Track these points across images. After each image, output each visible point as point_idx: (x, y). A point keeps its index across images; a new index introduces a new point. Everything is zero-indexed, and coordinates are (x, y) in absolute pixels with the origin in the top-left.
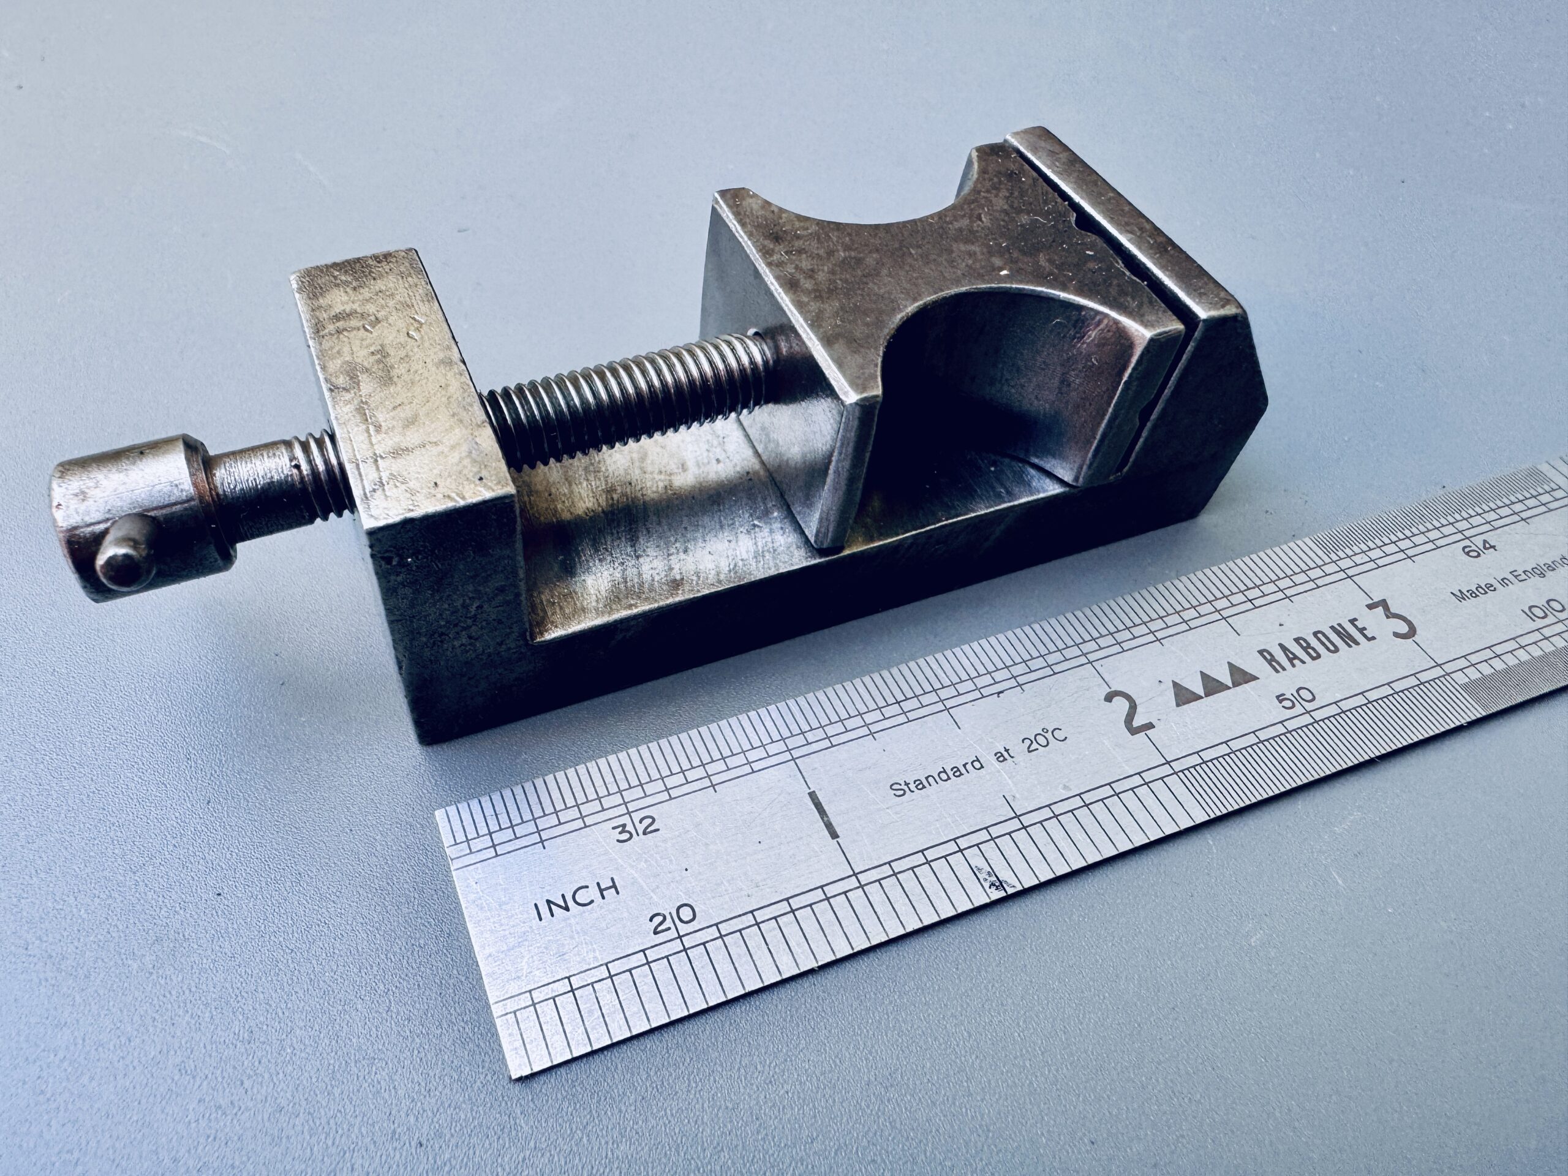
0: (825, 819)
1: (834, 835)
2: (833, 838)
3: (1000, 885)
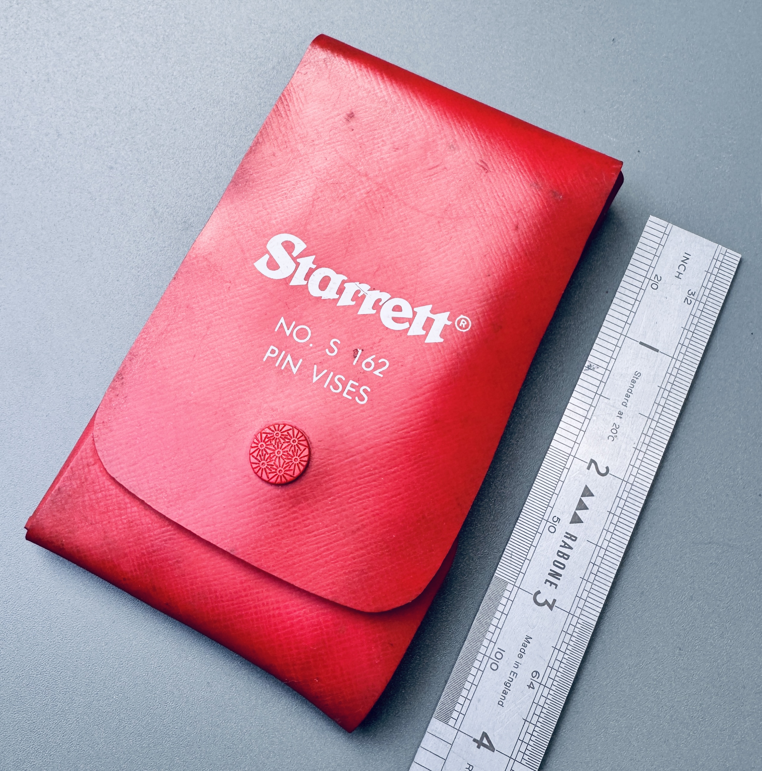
0: (648, 346)
2: (641, 342)
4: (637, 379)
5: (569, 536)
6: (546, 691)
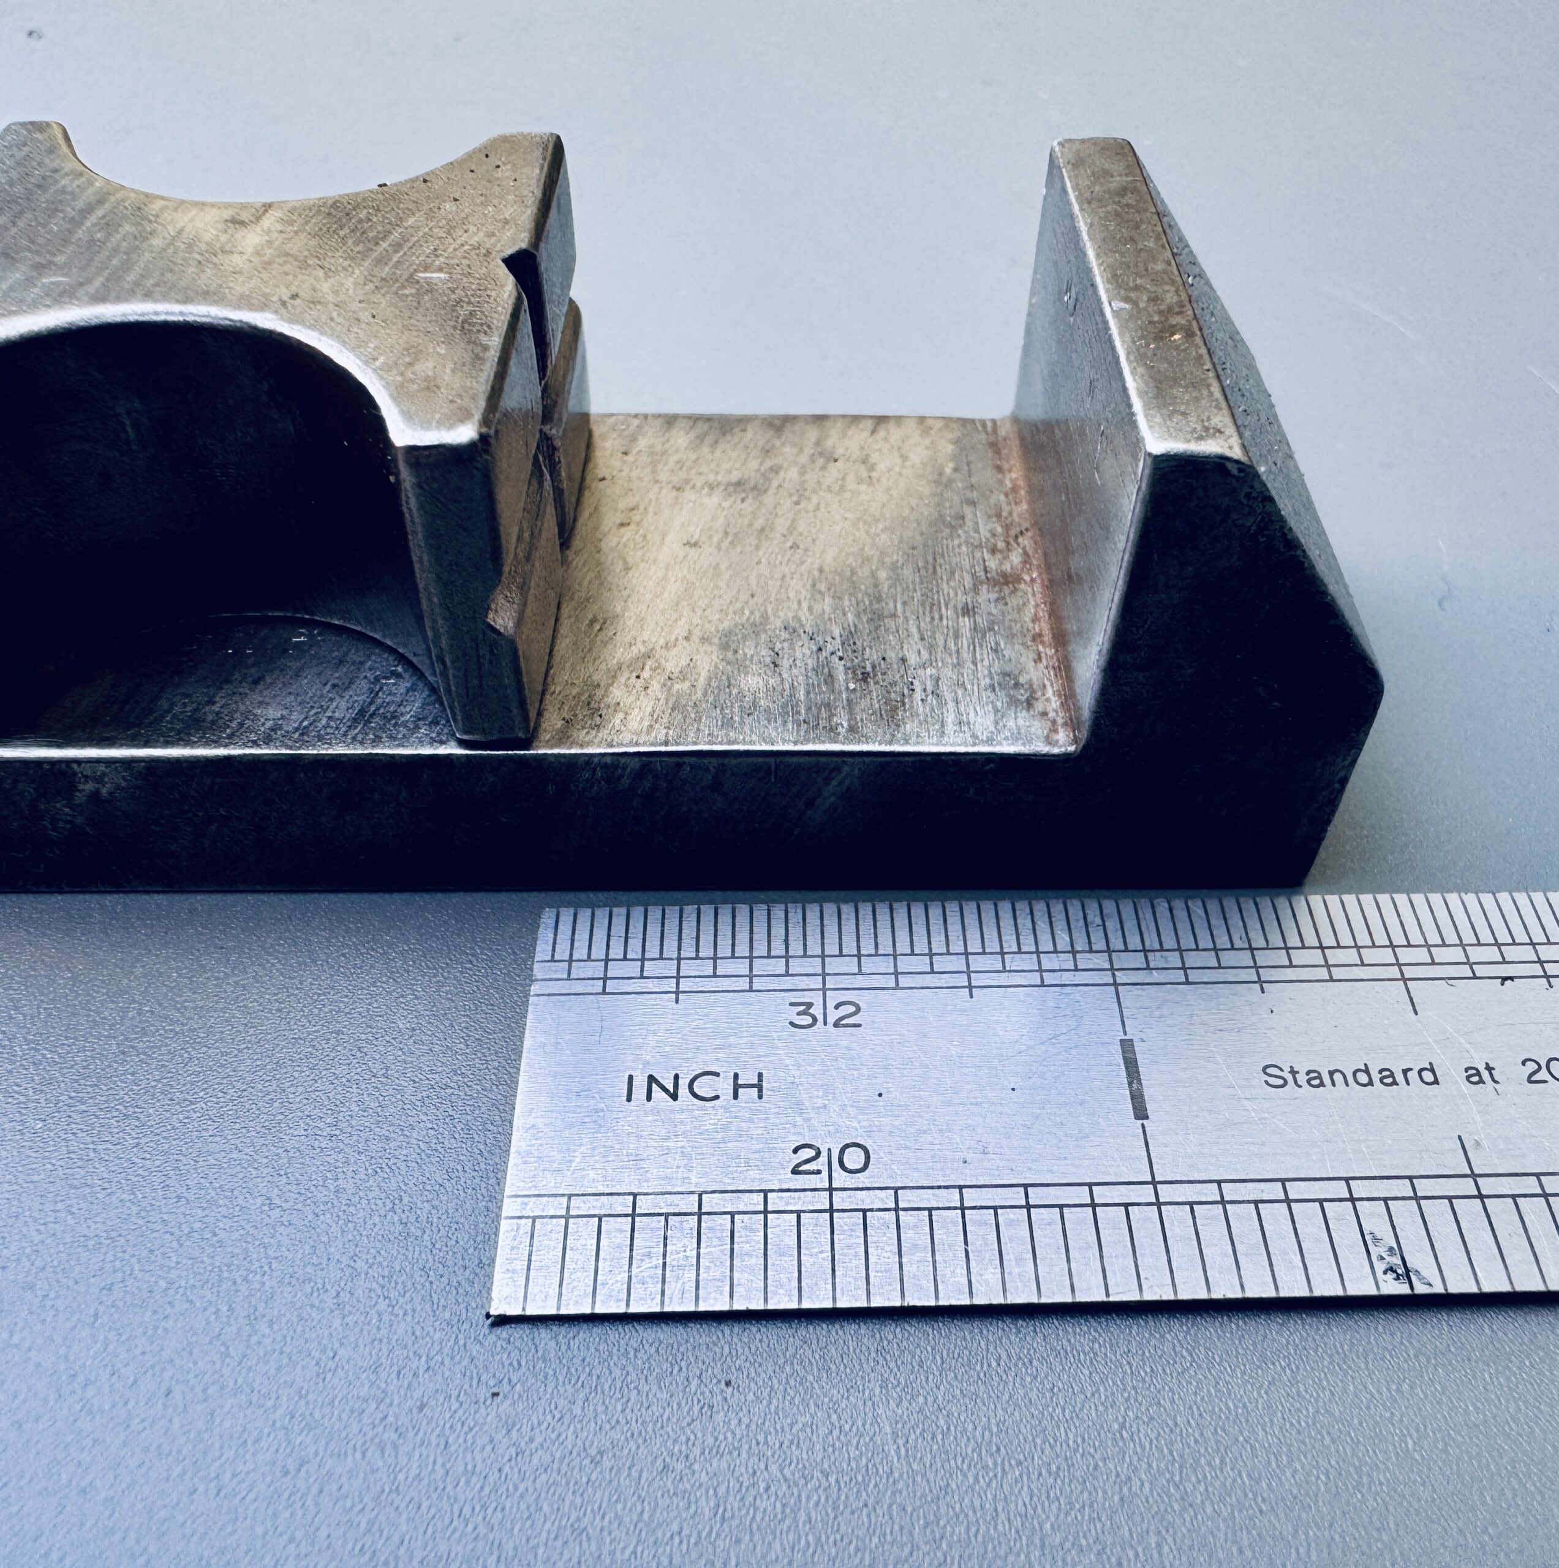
0: (1135, 1086)
1: (1141, 1112)
2: (1137, 1117)
3: (1407, 1275)
4: (1293, 1072)
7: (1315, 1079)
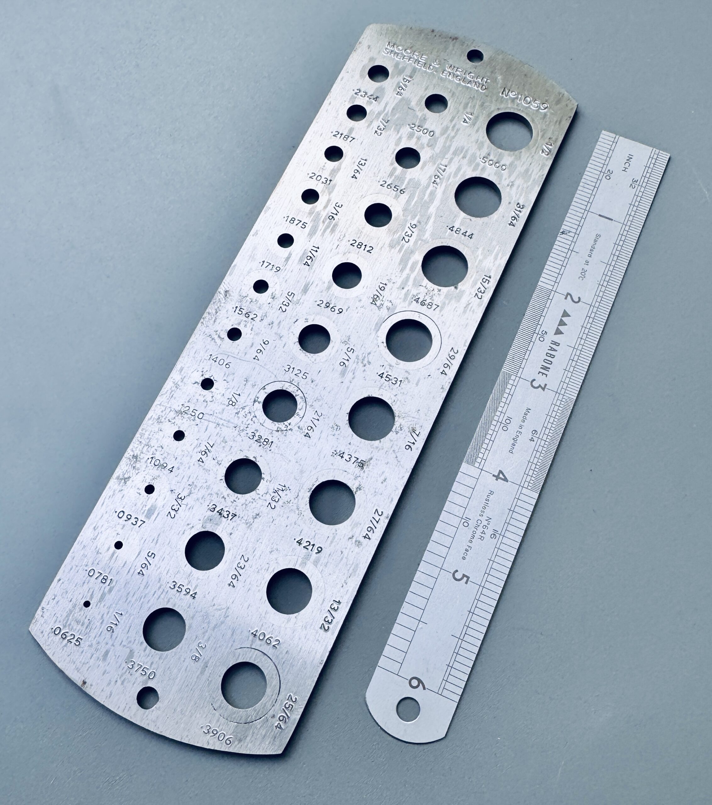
0: (605, 217)
1: (600, 215)
4: (598, 239)
5: (554, 343)
6: (543, 442)
7: (595, 241)
